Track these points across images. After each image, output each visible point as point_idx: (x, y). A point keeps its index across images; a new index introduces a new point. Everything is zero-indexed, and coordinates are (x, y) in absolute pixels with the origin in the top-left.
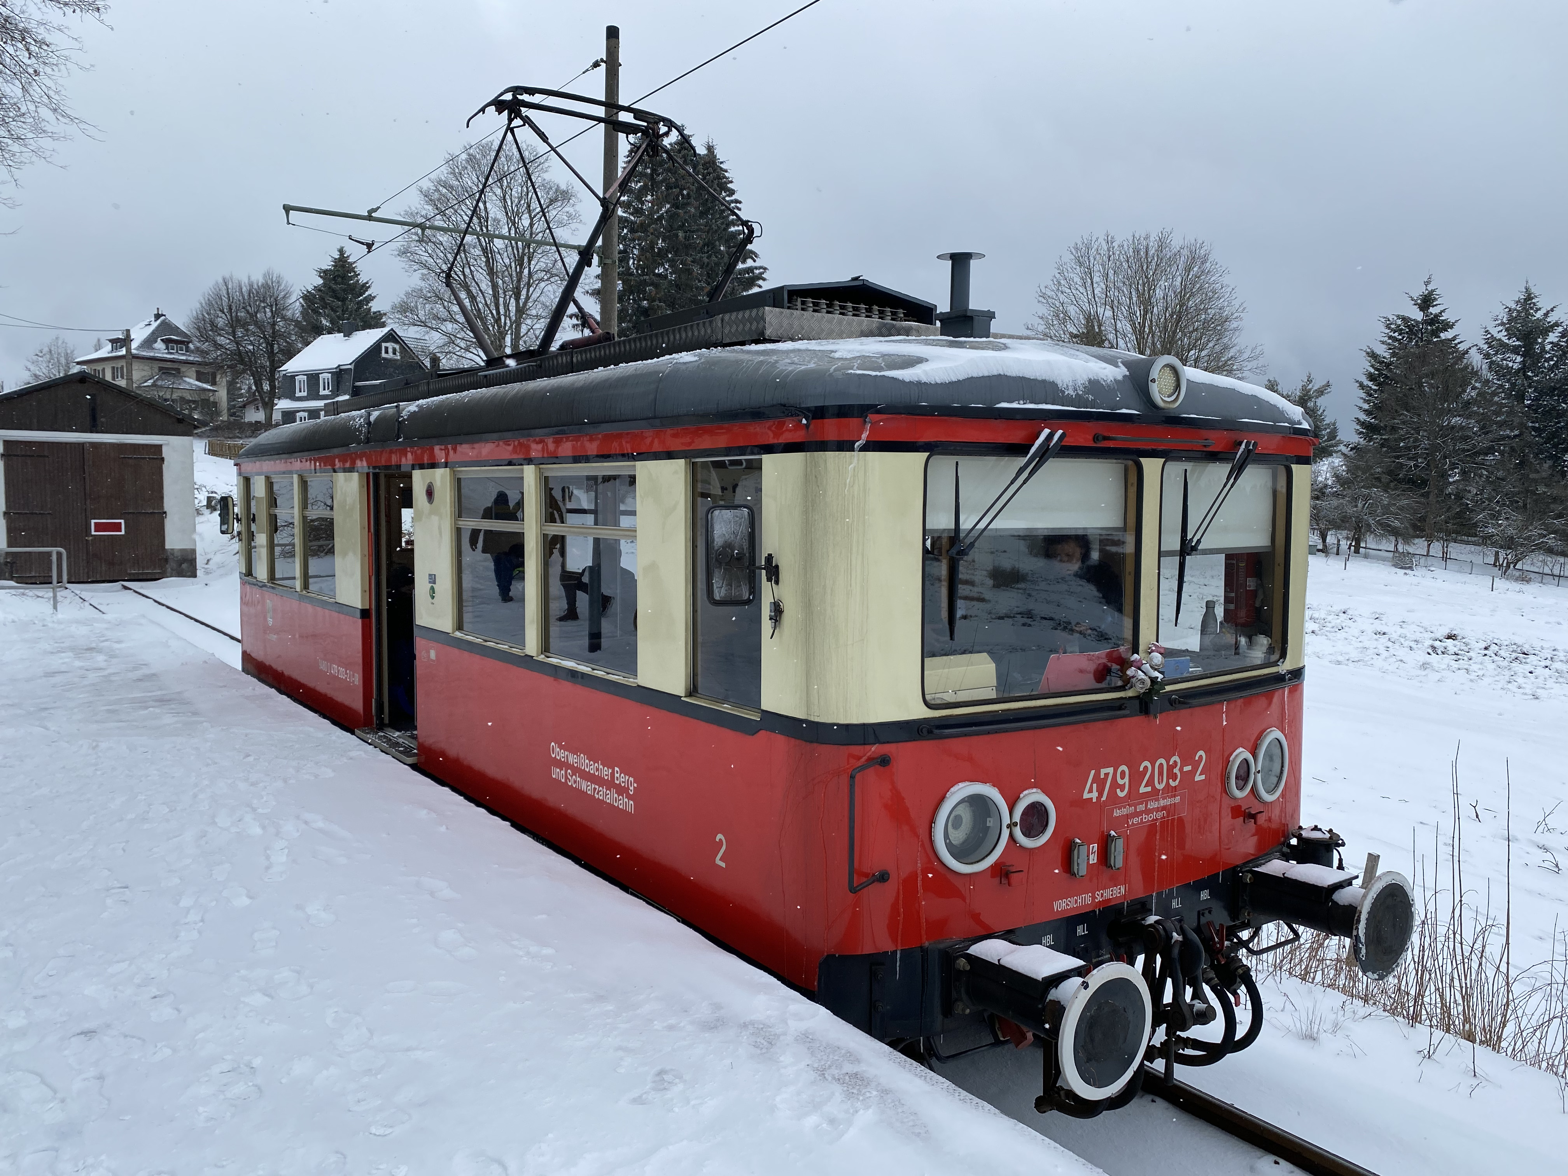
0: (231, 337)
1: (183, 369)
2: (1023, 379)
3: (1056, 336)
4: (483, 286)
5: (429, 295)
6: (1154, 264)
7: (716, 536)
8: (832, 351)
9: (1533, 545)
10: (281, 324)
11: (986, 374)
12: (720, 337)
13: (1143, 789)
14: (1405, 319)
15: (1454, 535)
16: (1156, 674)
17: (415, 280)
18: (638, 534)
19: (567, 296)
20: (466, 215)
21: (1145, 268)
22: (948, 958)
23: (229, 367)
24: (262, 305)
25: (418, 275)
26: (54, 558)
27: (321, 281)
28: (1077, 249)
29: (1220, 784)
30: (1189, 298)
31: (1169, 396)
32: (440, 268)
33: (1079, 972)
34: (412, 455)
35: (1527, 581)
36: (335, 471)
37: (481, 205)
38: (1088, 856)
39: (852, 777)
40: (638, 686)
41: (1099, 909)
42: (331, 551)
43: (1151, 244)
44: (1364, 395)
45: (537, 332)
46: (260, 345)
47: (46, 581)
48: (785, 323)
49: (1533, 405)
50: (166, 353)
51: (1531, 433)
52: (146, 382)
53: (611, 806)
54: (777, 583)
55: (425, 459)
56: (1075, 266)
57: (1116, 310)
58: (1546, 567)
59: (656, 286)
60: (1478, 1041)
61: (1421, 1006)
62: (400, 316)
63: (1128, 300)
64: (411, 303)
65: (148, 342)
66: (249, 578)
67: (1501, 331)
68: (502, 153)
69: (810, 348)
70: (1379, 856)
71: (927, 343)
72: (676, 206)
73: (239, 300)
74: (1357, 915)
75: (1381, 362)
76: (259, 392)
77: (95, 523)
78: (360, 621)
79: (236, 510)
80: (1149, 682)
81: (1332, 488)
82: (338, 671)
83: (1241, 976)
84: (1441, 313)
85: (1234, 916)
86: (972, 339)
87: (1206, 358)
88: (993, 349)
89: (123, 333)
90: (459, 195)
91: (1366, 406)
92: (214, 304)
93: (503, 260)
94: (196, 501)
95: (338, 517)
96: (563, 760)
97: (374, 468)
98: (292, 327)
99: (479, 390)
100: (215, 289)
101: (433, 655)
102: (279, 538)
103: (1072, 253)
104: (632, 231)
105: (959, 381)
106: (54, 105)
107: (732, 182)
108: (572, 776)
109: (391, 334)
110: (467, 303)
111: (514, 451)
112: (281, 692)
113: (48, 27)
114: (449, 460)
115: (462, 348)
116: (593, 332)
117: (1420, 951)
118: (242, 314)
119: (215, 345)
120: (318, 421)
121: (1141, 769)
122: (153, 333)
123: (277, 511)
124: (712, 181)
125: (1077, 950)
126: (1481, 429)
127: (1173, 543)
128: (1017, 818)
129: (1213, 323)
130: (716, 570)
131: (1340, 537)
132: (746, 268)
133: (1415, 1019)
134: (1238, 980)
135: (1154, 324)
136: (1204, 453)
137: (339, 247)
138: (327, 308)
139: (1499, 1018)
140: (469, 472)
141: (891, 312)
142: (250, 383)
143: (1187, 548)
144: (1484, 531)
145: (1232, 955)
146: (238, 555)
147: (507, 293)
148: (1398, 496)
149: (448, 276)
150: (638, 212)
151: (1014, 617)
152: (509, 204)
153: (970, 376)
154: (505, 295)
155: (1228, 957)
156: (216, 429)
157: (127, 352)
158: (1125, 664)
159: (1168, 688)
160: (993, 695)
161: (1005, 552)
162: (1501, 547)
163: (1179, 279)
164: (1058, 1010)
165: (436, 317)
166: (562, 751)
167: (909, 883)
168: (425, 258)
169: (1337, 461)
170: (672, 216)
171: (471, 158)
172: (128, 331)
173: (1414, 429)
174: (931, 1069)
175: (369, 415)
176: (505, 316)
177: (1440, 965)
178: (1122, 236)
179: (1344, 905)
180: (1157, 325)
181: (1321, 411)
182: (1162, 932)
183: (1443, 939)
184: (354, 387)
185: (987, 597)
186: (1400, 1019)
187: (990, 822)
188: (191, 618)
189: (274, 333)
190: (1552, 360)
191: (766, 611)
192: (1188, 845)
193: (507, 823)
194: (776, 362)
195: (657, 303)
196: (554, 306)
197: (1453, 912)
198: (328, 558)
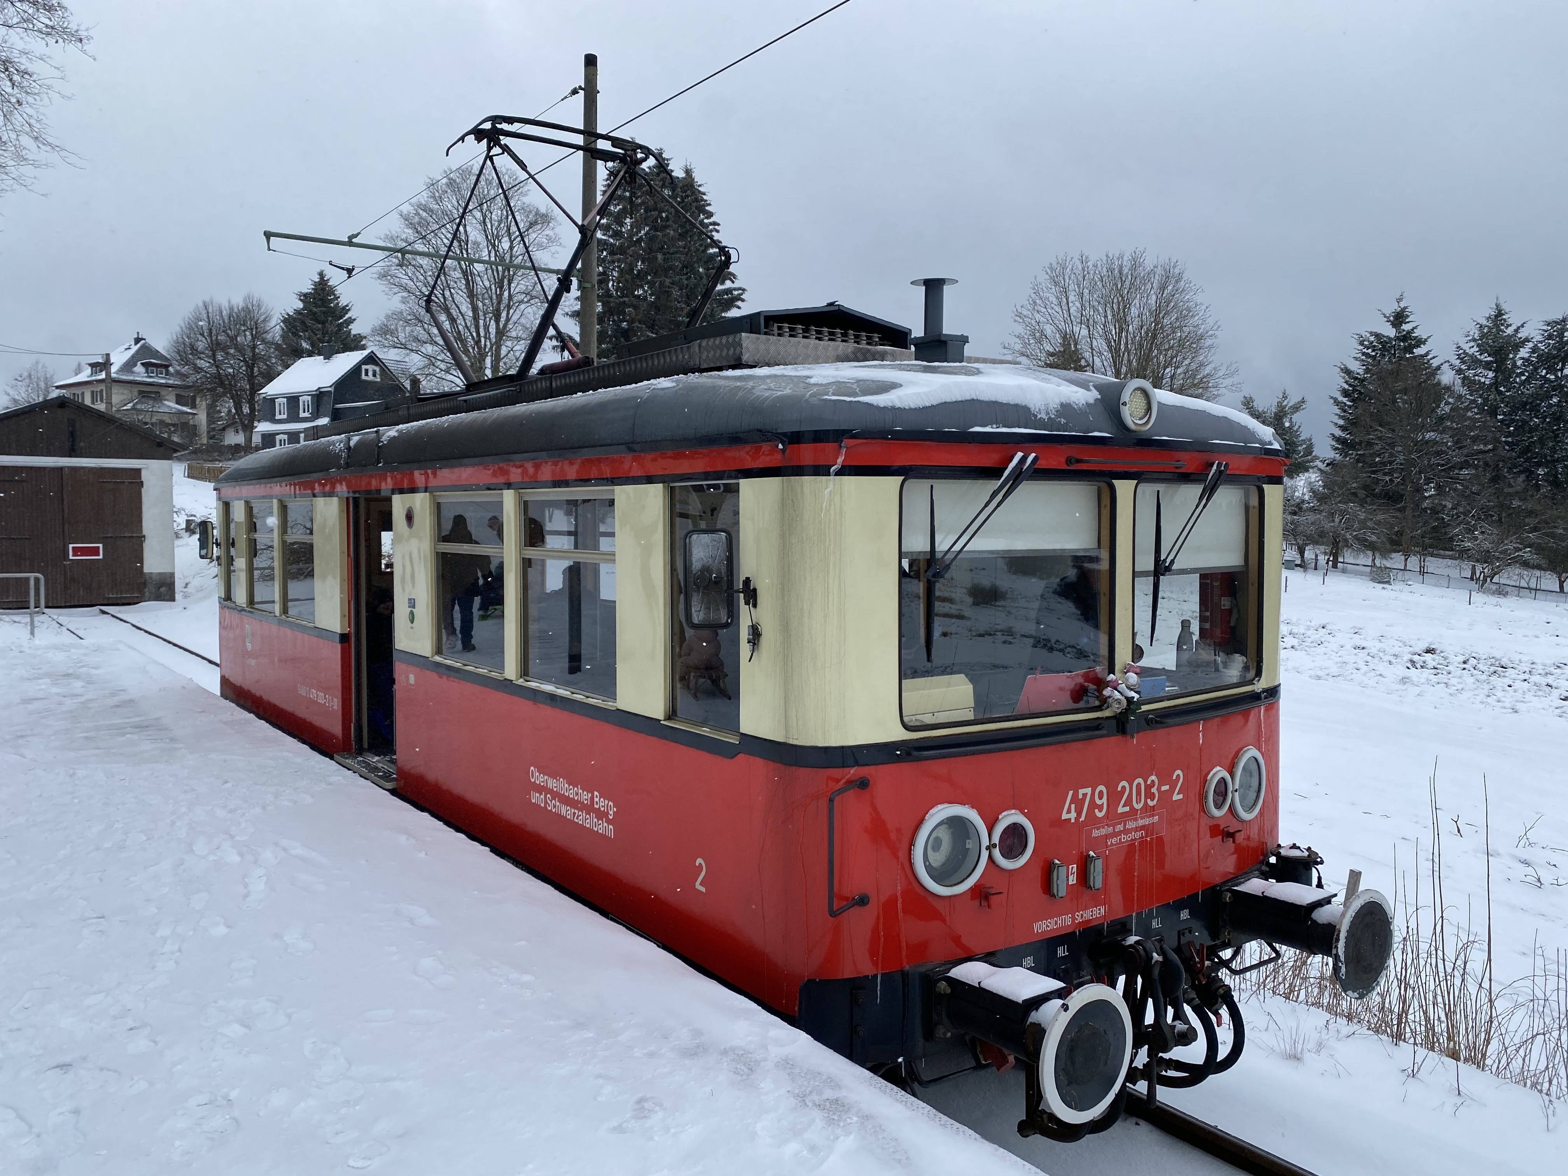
0: (211, 361)
1: (163, 392)
2: (995, 403)
3: (1032, 355)
4: (464, 309)
5: (409, 318)
6: (1127, 283)
7: (694, 560)
8: (808, 377)
9: (1509, 559)
10: (261, 347)
11: (960, 399)
12: (697, 362)
13: (1121, 810)
14: (1378, 336)
15: (1431, 550)
16: (1132, 694)
17: (395, 303)
18: (617, 557)
19: (547, 319)
20: (446, 238)
21: (1119, 286)
22: (929, 981)
23: (208, 390)
24: (243, 328)
25: (398, 297)
26: (32, 583)
27: (300, 305)
28: (1051, 269)
29: (1198, 803)
30: (1163, 318)
31: (1140, 419)
32: (421, 291)
33: (1060, 994)
34: (392, 479)
35: (1504, 595)
36: (314, 496)
37: (461, 228)
38: (1068, 877)
39: (831, 800)
40: (618, 709)
41: (1079, 930)
42: (311, 574)
43: (1124, 263)
44: (1338, 412)
45: (518, 354)
46: (241, 368)
47: (21, 605)
48: (762, 347)
49: (1506, 420)
50: (146, 377)
51: (1504, 448)
52: (125, 405)
53: (590, 830)
54: (755, 606)
55: (405, 484)
56: (1050, 286)
57: (1092, 329)
58: (1522, 581)
59: (635, 307)
60: (1462, 1058)
61: (1405, 1023)
62: (381, 339)
63: (1103, 318)
64: (391, 326)
65: (128, 366)
66: (228, 603)
67: (1473, 347)
68: (482, 177)
69: (786, 374)
70: (1360, 873)
71: (901, 368)
72: (654, 228)
73: (220, 324)
74: (1336, 934)
75: (1356, 379)
76: (239, 415)
77: (73, 548)
78: (339, 645)
79: (215, 532)
80: (1125, 702)
81: (1309, 503)
82: (317, 695)
83: (1222, 996)
84: (1413, 330)
85: (1214, 935)
86: (945, 364)
87: (1182, 376)
88: (966, 374)
89: (103, 357)
90: (439, 219)
91: (1341, 422)
92: (192, 328)
93: (484, 281)
94: (175, 525)
95: (318, 541)
96: (542, 784)
97: (354, 492)
98: (272, 350)
99: (459, 415)
100: (195, 313)
101: (412, 679)
102: (258, 562)
103: (1047, 273)
104: (611, 253)
105: (932, 406)
106: (35, 133)
107: (710, 205)
108: (551, 801)
109: (371, 357)
110: (447, 325)
111: (494, 475)
112: (260, 717)
113: (30, 57)
114: (429, 485)
115: (442, 370)
116: (572, 356)
117: (1402, 968)
118: (222, 338)
119: (195, 368)
120: (298, 445)
121: (1119, 789)
122: (133, 356)
123: (256, 536)
124: (691, 204)
125: (1058, 971)
126: (1456, 443)
127: (1147, 563)
128: (996, 839)
129: (1188, 341)
130: (694, 594)
131: (1318, 552)
132: (725, 289)
133: (1398, 1037)
134: (1220, 1000)
135: (1130, 342)
136: (1177, 475)
137: (319, 271)
138: (307, 331)
139: (1483, 1035)
140: (449, 498)
141: (866, 336)
142: (229, 406)
143: (1161, 569)
144: (1459, 545)
145: (1213, 974)
146: (217, 578)
147: (487, 316)
148: (1375, 510)
149: (429, 301)
150: (617, 234)
151: (995, 634)
152: (489, 227)
153: (944, 401)
154: (485, 318)
155: (1209, 977)
156: (195, 452)
157: (106, 375)
158: (1101, 684)
159: (1144, 708)
160: (970, 716)
161: (984, 569)
162: (1478, 561)
163: (1154, 297)
164: (1039, 1032)
165: (417, 340)
166: (542, 775)
167: (889, 906)
168: (405, 281)
169: (1313, 476)
170: (650, 238)
171: (451, 183)
172: (108, 355)
173: (1389, 445)
174: (914, 1095)
175: (349, 440)
176: (485, 338)
177: (1424, 981)
178: (1096, 256)
179: (1323, 924)
180: (1132, 343)
181: (1297, 427)
182: (1142, 952)
183: (1425, 955)
184: (334, 409)
185: (966, 614)
186: (1384, 1037)
187: (969, 844)
188: (170, 642)
189: (254, 355)
190: (1524, 375)
191: (744, 634)
192: (1167, 866)
193: (487, 848)
194: (753, 388)
195: (637, 324)
196: (535, 329)
197: (1435, 929)
198: (308, 581)
